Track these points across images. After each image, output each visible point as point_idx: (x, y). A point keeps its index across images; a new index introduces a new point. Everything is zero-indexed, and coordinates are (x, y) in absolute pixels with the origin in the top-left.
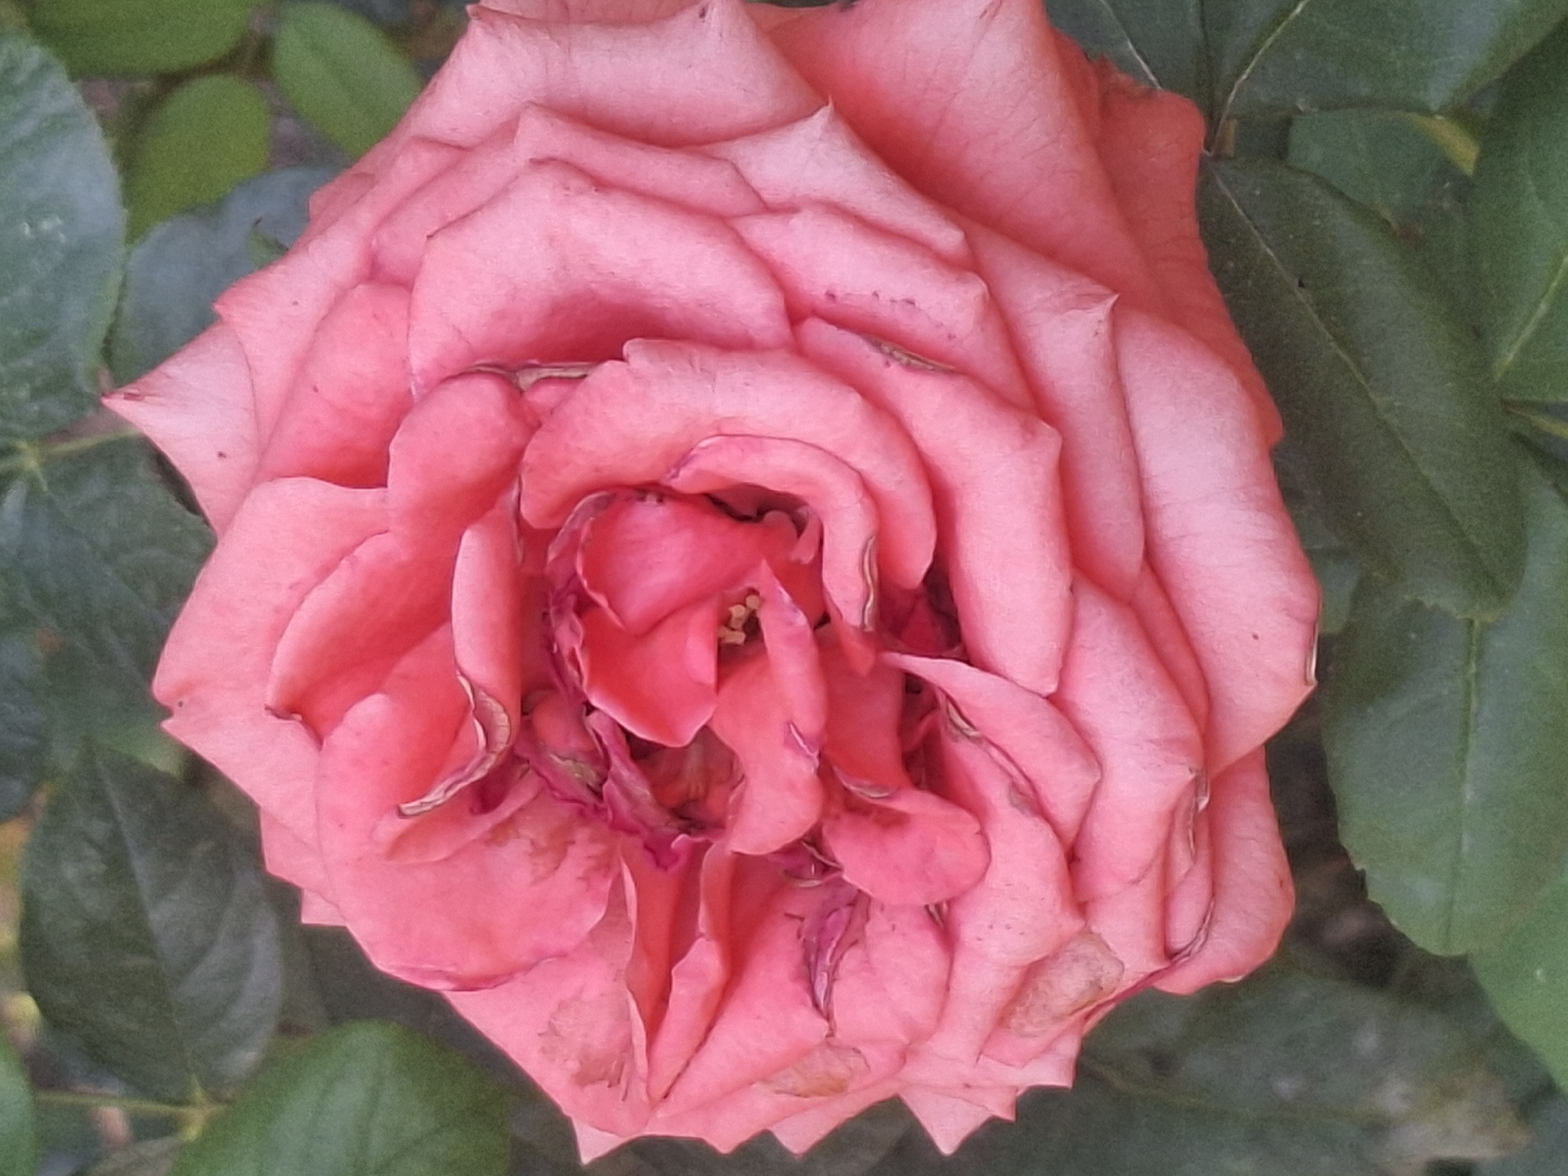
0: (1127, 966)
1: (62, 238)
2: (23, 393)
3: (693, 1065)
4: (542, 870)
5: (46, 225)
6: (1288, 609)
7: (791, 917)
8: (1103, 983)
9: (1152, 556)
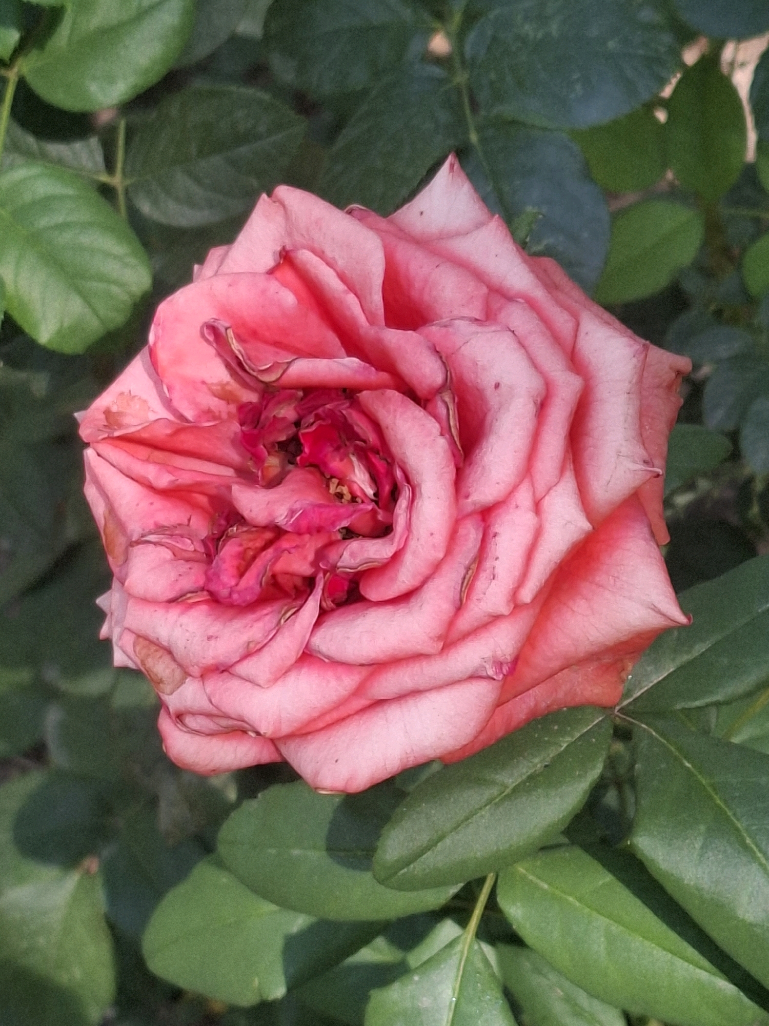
0: (170, 697)
1: (572, 96)
2: (493, 76)
3: (114, 469)
4: (214, 388)
5: (578, 87)
6: (350, 779)
7: (189, 520)
8: (161, 685)
9: (379, 703)
